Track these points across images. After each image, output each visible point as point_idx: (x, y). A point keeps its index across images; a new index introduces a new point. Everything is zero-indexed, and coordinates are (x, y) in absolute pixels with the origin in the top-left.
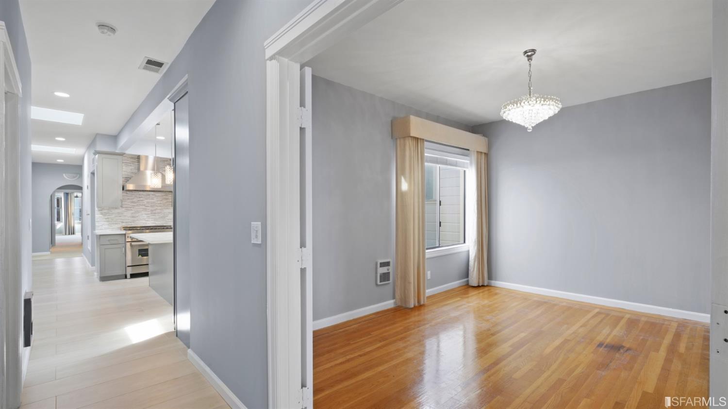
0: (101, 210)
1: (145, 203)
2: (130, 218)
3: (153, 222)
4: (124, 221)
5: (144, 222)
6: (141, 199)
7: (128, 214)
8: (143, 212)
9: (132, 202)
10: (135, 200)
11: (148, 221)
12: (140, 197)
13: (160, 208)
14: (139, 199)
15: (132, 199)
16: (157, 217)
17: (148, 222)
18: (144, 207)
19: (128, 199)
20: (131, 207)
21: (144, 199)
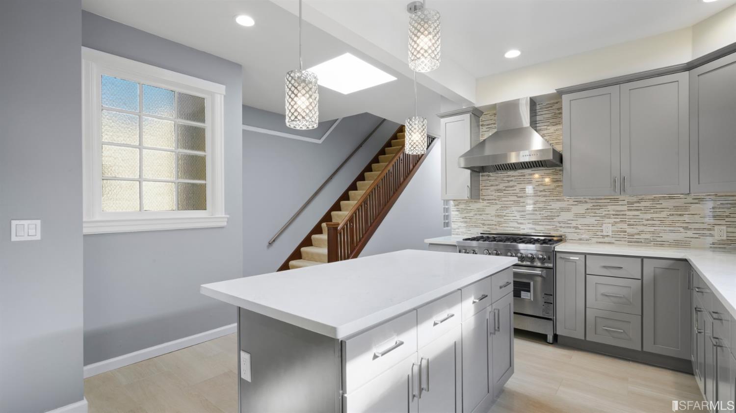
0: (458, 205)
1: (518, 191)
2: (493, 218)
3: (531, 226)
4: (486, 222)
5: (516, 225)
6: (511, 184)
7: (492, 210)
8: (514, 209)
9: (498, 190)
10: (501, 186)
11: (521, 223)
12: (509, 181)
13: (544, 199)
14: (507, 185)
15: (497, 185)
16: (539, 217)
17: (522, 226)
18: (515, 198)
19: (492, 186)
20: (495, 200)
21: (515, 183)
